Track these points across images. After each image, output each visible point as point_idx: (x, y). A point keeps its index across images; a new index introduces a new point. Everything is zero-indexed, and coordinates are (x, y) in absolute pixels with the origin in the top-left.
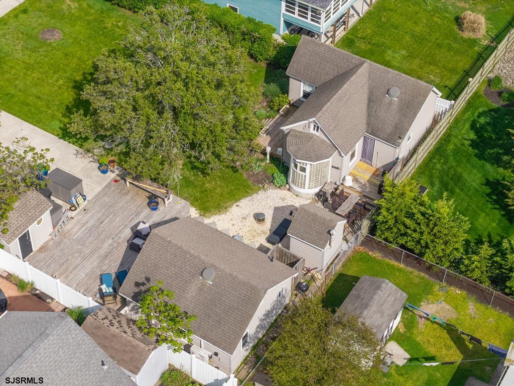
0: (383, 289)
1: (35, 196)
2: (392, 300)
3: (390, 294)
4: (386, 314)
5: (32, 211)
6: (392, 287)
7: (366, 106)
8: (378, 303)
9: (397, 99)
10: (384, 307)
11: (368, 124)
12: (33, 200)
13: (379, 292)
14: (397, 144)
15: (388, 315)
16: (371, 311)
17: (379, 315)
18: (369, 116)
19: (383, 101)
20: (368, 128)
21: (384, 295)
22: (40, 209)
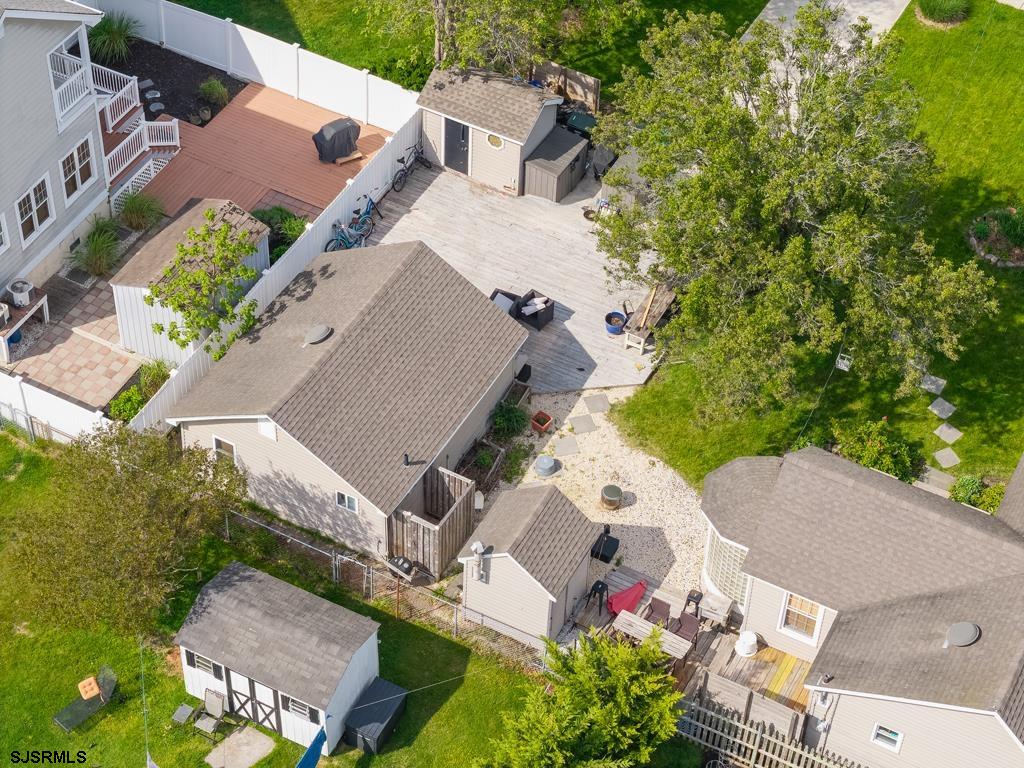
0: (323, 647)
1: (529, 107)
2: (303, 673)
3: (317, 666)
4: (262, 660)
5: (497, 114)
6: (336, 669)
7: (917, 593)
8: (286, 640)
9: (945, 646)
10: (280, 655)
11: (864, 610)
12: (521, 107)
13: (315, 639)
14: (812, 678)
15: (260, 665)
16: (261, 626)
17: (256, 645)
18: (888, 606)
19: (937, 622)
20: (853, 613)
21: (310, 652)
22: (508, 125)
